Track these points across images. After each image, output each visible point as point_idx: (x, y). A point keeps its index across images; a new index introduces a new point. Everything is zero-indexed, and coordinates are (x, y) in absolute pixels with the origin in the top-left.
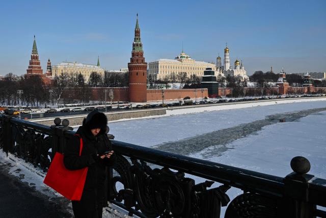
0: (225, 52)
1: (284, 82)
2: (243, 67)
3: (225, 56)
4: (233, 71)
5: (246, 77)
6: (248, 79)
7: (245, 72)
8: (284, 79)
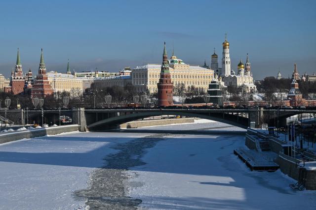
0: (224, 48)
1: (296, 94)
2: (249, 73)
3: (224, 53)
4: (235, 78)
5: (253, 86)
6: (256, 89)
7: (251, 79)
8: (296, 89)
